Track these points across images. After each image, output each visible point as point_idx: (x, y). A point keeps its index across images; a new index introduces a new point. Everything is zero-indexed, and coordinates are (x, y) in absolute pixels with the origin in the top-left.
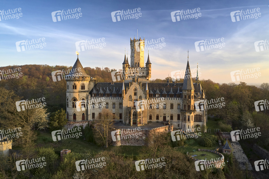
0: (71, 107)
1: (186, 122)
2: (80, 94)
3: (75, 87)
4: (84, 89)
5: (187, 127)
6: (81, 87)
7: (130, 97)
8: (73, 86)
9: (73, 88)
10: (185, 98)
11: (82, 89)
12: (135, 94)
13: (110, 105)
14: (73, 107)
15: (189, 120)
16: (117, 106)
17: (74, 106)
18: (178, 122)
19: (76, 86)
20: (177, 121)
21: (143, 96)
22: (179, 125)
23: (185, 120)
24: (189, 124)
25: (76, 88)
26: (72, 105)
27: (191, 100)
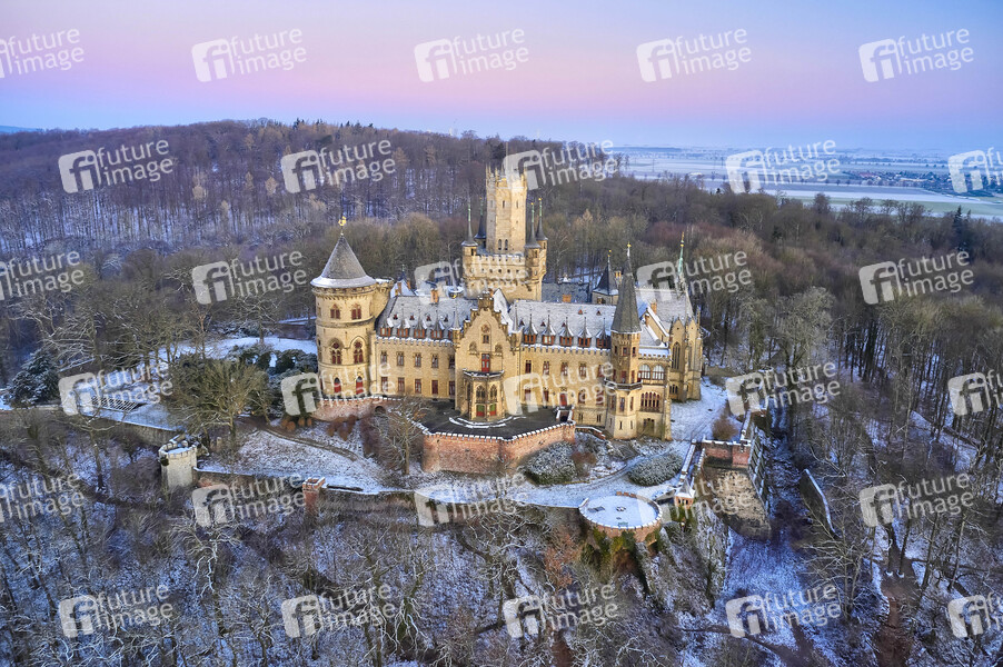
0: (330, 362)
1: (614, 414)
2: (349, 330)
3: (336, 313)
4: (360, 318)
5: (617, 426)
6: (350, 313)
7: (473, 346)
8: (332, 311)
9: (332, 317)
10: (616, 351)
11: (354, 318)
12: (486, 339)
13: (426, 361)
14: (334, 362)
15: (622, 408)
16: (443, 362)
17: (337, 360)
18: (598, 410)
19: (338, 312)
20: (595, 407)
21: (506, 346)
22: (599, 418)
23: (613, 407)
24: (622, 418)
25: (338, 317)
26: (330, 357)
27: (629, 359)
